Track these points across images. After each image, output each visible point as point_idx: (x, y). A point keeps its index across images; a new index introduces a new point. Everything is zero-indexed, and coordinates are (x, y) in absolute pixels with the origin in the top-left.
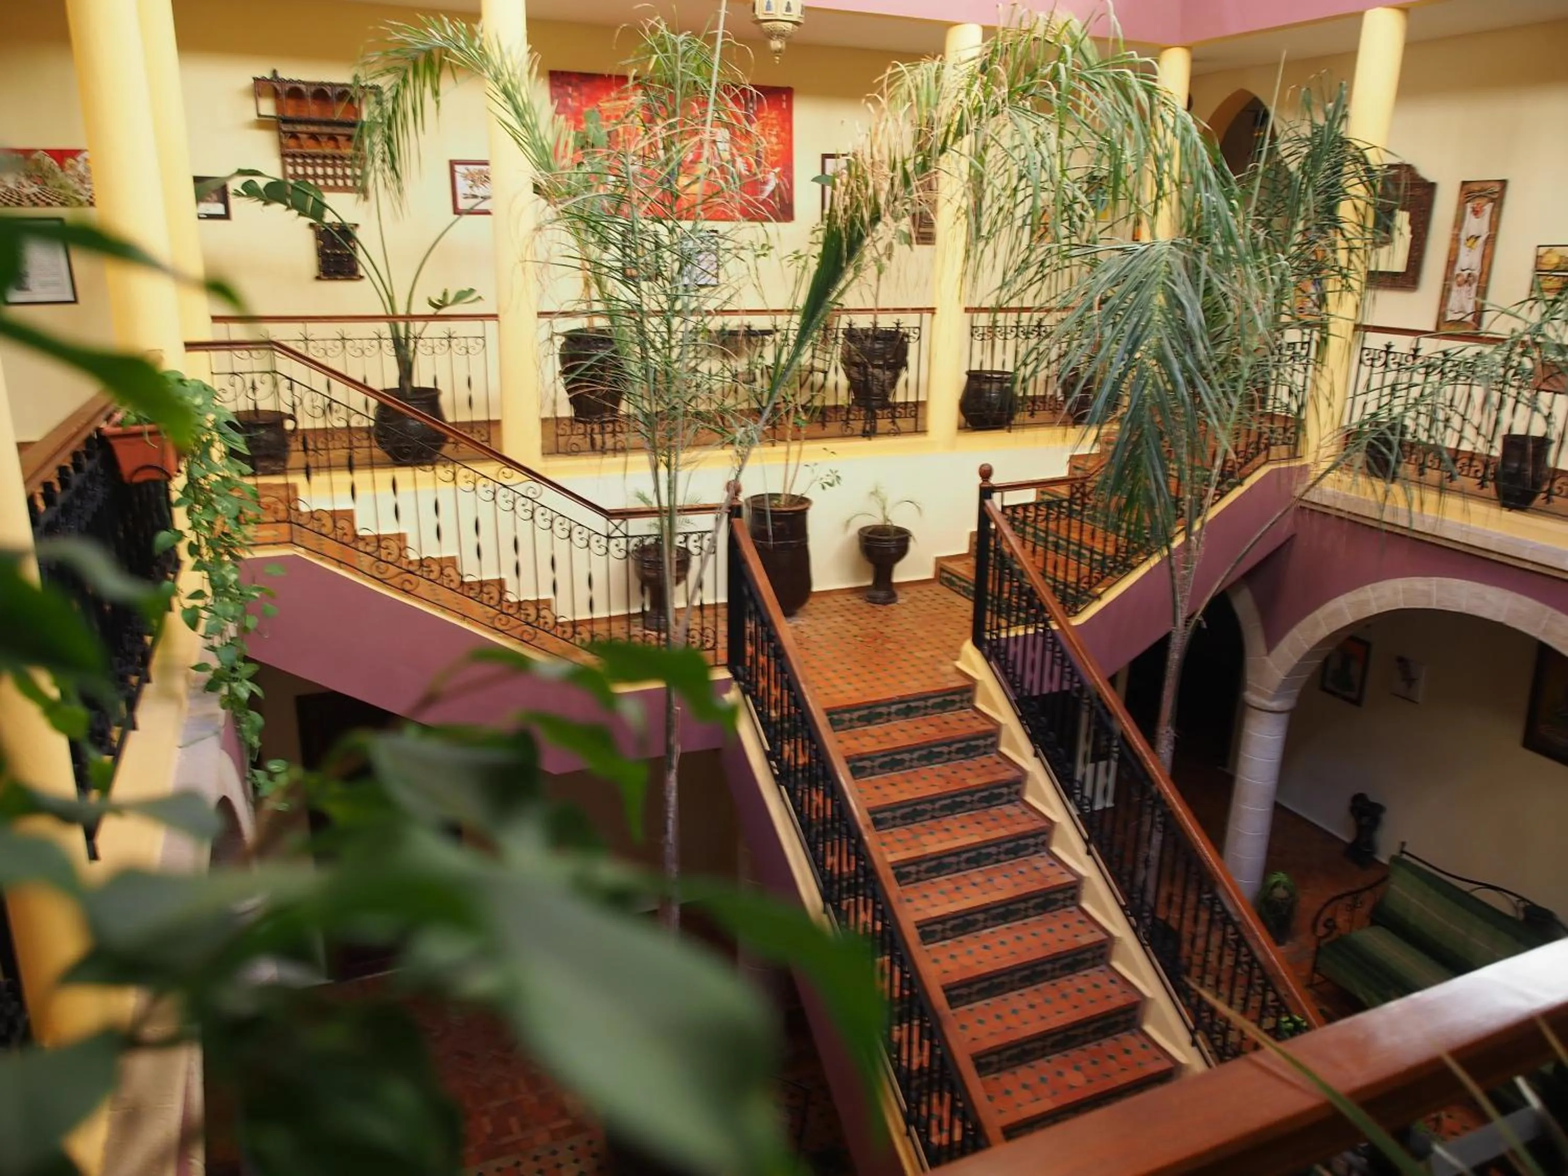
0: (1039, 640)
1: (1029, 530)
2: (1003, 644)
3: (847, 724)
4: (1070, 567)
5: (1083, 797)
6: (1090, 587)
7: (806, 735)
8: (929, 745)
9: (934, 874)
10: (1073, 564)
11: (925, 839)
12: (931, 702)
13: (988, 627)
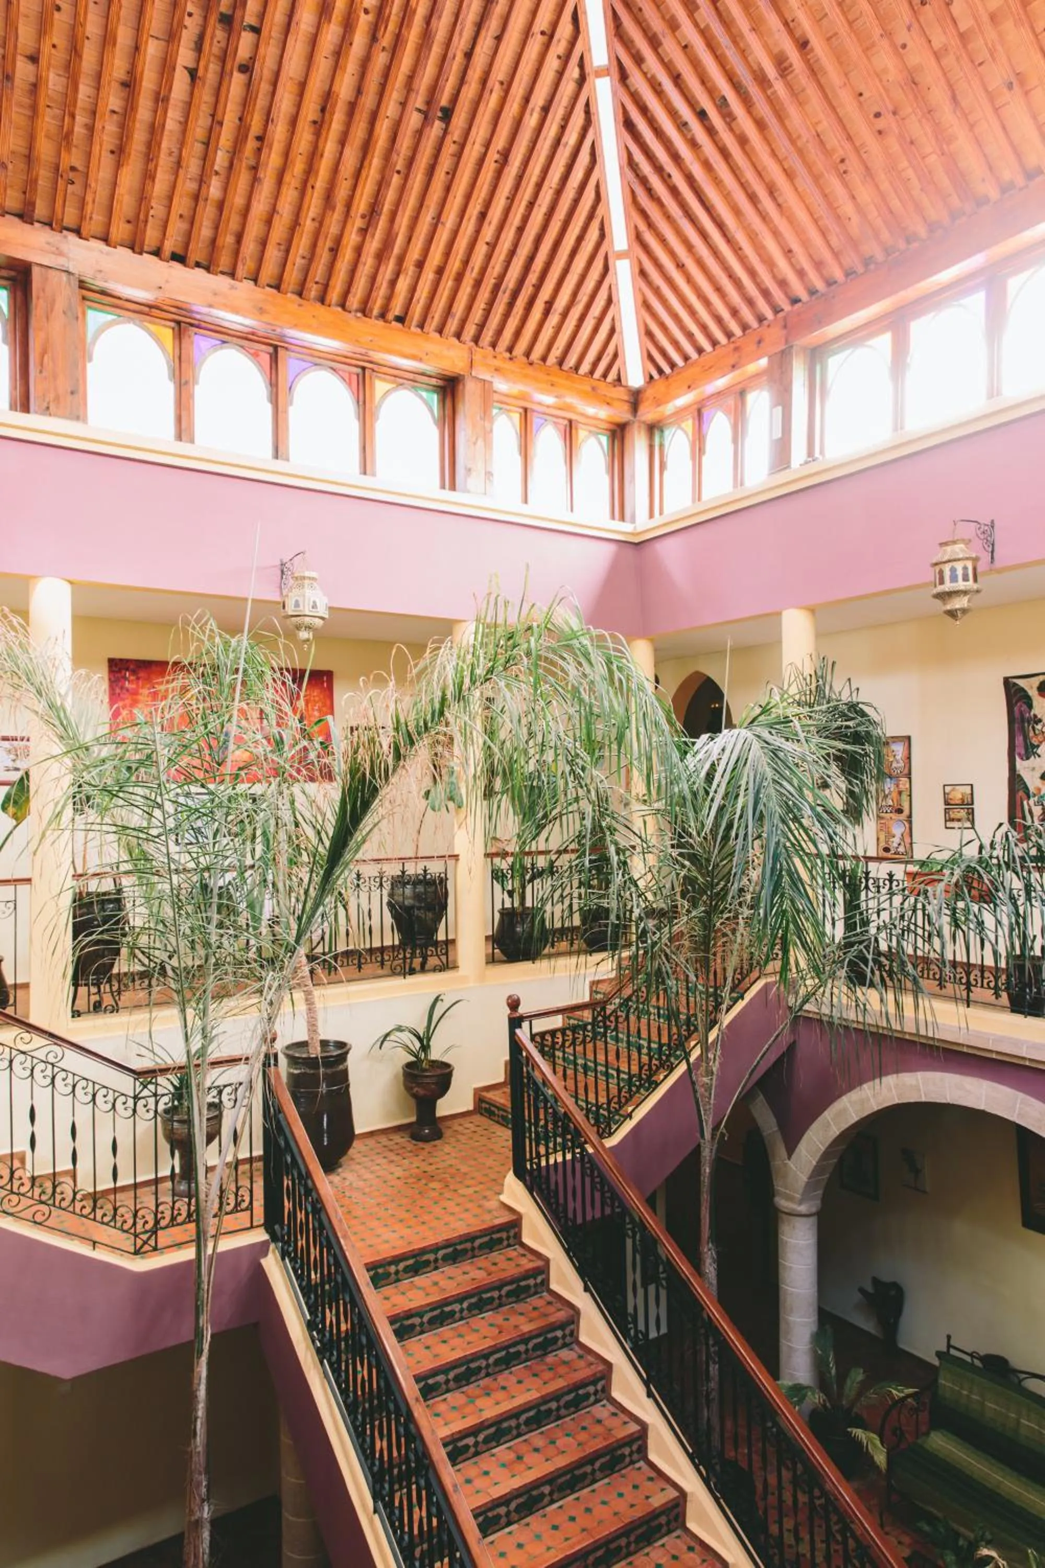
0: (578, 1166)
1: (559, 1054)
2: (544, 1173)
3: (393, 1277)
4: (599, 1088)
5: (637, 1331)
6: (620, 1107)
7: (348, 1299)
8: (477, 1292)
9: (494, 1444)
10: (602, 1085)
11: (481, 1402)
12: (478, 1242)
13: (528, 1156)
